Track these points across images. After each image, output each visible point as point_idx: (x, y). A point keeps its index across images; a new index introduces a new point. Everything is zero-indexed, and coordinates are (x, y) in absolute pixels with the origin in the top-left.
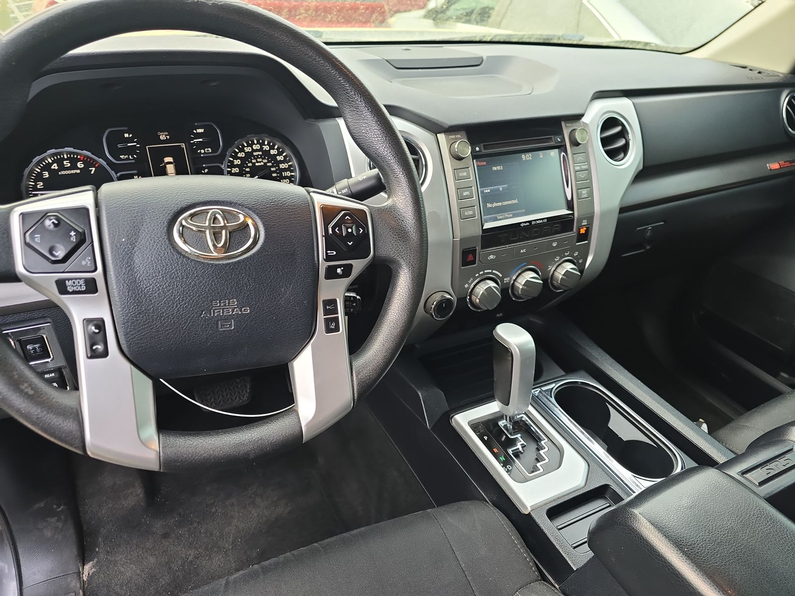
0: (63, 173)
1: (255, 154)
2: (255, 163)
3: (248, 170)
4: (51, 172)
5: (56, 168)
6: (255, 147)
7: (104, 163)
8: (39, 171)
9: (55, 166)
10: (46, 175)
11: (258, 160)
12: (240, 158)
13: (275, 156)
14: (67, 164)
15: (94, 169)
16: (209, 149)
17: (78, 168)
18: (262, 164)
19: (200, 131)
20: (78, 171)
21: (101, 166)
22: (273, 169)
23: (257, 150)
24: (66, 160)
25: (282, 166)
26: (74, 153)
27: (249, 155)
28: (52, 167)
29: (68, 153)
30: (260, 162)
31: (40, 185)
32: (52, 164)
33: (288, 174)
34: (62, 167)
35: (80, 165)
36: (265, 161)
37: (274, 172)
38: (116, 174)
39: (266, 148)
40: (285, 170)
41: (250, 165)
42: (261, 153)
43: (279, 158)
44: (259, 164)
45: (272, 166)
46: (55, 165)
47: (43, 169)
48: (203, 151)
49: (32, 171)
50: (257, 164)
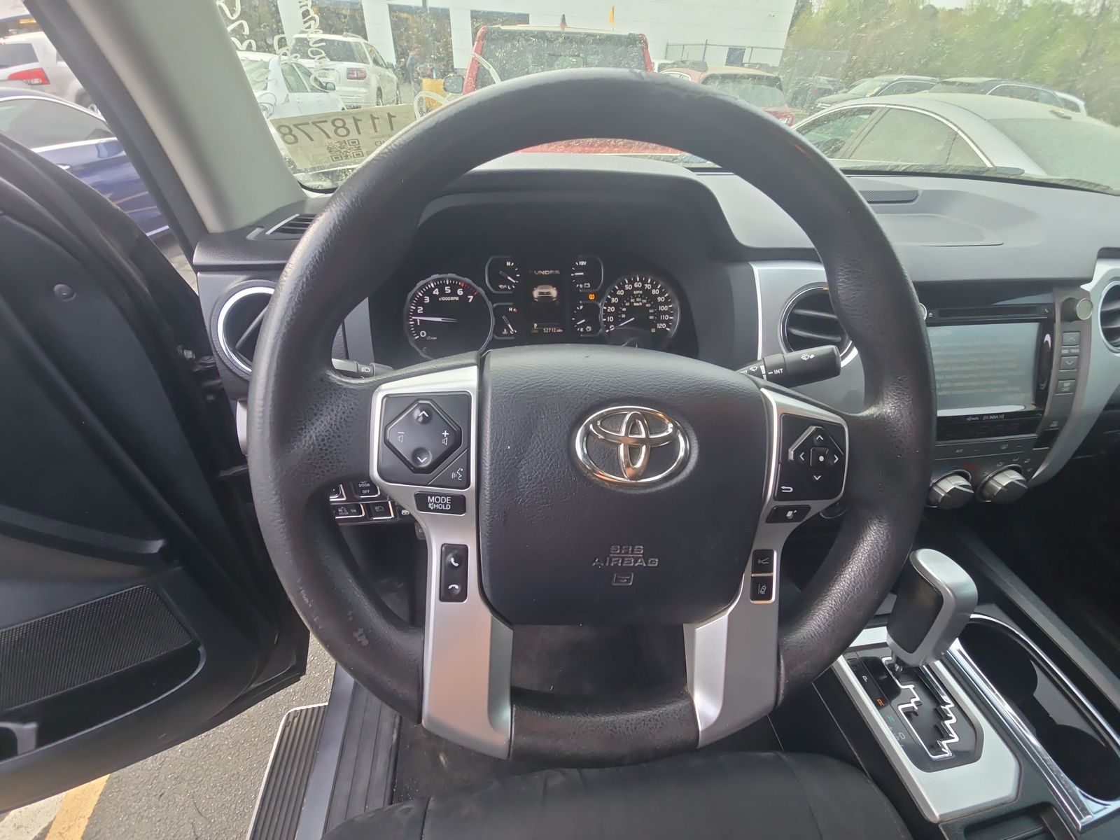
0: (443, 299)
1: (635, 292)
2: (633, 303)
3: (624, 309)
4: (432, 297)
5: (437, 293)
6: (636, 285)
7: (483, 292)
8: (421, 295)
9: (436, 292)
10: (427, 300)
11: (637, 300)
12: (619, 297)
13: (656, 296)
14: (447, 289)
15: (472, 297)
16: (589, 284)
17: (457, 295)
18: (641, 304)
19: (583, 263)
20: (457, 299)
21: (479, 294)
22: (651, 311)
23: (638, 289)
24: (448, 286)
25: (662, 308)
26: (456, 280)
27: (629, 294)
28: (434, 293)
29: (450, 279)
30: (638, 302)
31: (420, 310)
32: (434, 289)
33: (666, 317)
34: (443, 293)
35: (460, 292)
36: (644, 301)
37: (652, 314)
38: (493, 304)
39: (648, 286)
40: (664, 313)
41: (627, 304)
42: (641, 292)
43: (660, 299)
44: (638, 304)
45: (651, 308)
46: (437, 290)
47: (425, 294)
48: (581, 286)
49: (415, 294)
50: (635, 304)
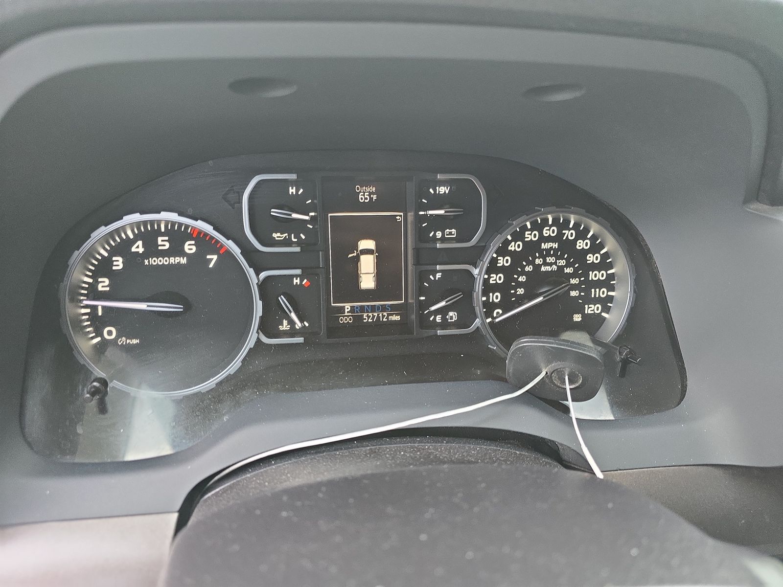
0: (155, 261)
1: (544, 246)
2: (540, 266)
3: (522, 279)
4: (132, 260)
5: (141, 250)
6: (546, 232)
7: (236, 250)
8: (106, 254)
9: (138, 248)
10: (119, 263)
11: (549, 260)
12: (512, 254)
13: (584, 252)
14: (163, 243)
15: (215, 257)
16: (454, 231)
17: (182, 253)
18: (555, 267)
19: (443, 190)
20: (183, 261)
21: (229, 254)
22: (574, 281)
23: (549, 239)
24: (163, 235)
25: (595, 276)
27: (532, 248)
28: (134, 249)
30: (551, 264)
31: (104, 284)
32: (133, 242)
33: (603, 293)
34: (152, 250)
35: (190, 247)
36: (562, 263)
37: (574, 287)
38: (257, 275)
39: (569, 234)
40: (599, 284)
41: (529, 268)
42: (556, 245)
43: (591, 258)
44: (548, 268)
45: (573, 275)
46: (140, 243)
47: (114, 252)
48: (439, 234)
49: (90, 253)
50: (543, 269)
